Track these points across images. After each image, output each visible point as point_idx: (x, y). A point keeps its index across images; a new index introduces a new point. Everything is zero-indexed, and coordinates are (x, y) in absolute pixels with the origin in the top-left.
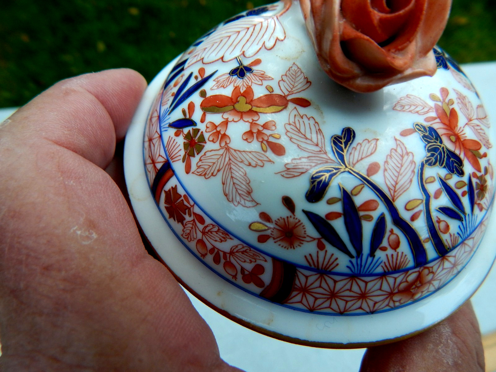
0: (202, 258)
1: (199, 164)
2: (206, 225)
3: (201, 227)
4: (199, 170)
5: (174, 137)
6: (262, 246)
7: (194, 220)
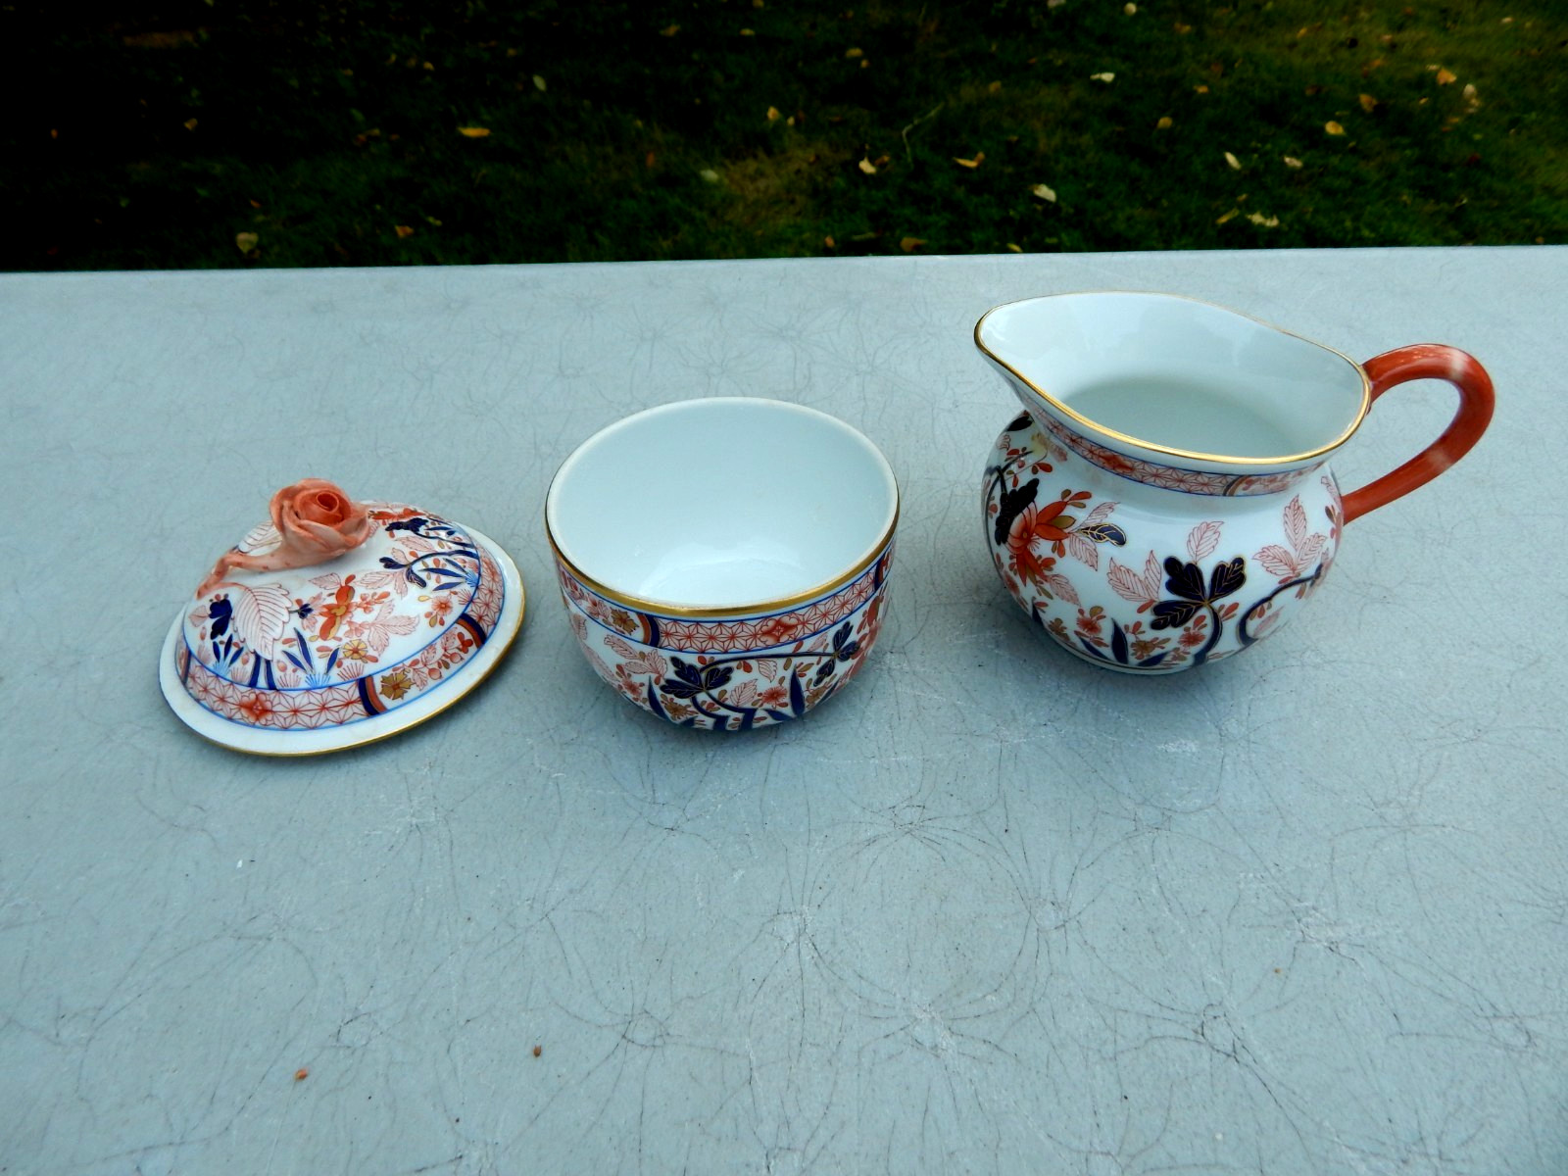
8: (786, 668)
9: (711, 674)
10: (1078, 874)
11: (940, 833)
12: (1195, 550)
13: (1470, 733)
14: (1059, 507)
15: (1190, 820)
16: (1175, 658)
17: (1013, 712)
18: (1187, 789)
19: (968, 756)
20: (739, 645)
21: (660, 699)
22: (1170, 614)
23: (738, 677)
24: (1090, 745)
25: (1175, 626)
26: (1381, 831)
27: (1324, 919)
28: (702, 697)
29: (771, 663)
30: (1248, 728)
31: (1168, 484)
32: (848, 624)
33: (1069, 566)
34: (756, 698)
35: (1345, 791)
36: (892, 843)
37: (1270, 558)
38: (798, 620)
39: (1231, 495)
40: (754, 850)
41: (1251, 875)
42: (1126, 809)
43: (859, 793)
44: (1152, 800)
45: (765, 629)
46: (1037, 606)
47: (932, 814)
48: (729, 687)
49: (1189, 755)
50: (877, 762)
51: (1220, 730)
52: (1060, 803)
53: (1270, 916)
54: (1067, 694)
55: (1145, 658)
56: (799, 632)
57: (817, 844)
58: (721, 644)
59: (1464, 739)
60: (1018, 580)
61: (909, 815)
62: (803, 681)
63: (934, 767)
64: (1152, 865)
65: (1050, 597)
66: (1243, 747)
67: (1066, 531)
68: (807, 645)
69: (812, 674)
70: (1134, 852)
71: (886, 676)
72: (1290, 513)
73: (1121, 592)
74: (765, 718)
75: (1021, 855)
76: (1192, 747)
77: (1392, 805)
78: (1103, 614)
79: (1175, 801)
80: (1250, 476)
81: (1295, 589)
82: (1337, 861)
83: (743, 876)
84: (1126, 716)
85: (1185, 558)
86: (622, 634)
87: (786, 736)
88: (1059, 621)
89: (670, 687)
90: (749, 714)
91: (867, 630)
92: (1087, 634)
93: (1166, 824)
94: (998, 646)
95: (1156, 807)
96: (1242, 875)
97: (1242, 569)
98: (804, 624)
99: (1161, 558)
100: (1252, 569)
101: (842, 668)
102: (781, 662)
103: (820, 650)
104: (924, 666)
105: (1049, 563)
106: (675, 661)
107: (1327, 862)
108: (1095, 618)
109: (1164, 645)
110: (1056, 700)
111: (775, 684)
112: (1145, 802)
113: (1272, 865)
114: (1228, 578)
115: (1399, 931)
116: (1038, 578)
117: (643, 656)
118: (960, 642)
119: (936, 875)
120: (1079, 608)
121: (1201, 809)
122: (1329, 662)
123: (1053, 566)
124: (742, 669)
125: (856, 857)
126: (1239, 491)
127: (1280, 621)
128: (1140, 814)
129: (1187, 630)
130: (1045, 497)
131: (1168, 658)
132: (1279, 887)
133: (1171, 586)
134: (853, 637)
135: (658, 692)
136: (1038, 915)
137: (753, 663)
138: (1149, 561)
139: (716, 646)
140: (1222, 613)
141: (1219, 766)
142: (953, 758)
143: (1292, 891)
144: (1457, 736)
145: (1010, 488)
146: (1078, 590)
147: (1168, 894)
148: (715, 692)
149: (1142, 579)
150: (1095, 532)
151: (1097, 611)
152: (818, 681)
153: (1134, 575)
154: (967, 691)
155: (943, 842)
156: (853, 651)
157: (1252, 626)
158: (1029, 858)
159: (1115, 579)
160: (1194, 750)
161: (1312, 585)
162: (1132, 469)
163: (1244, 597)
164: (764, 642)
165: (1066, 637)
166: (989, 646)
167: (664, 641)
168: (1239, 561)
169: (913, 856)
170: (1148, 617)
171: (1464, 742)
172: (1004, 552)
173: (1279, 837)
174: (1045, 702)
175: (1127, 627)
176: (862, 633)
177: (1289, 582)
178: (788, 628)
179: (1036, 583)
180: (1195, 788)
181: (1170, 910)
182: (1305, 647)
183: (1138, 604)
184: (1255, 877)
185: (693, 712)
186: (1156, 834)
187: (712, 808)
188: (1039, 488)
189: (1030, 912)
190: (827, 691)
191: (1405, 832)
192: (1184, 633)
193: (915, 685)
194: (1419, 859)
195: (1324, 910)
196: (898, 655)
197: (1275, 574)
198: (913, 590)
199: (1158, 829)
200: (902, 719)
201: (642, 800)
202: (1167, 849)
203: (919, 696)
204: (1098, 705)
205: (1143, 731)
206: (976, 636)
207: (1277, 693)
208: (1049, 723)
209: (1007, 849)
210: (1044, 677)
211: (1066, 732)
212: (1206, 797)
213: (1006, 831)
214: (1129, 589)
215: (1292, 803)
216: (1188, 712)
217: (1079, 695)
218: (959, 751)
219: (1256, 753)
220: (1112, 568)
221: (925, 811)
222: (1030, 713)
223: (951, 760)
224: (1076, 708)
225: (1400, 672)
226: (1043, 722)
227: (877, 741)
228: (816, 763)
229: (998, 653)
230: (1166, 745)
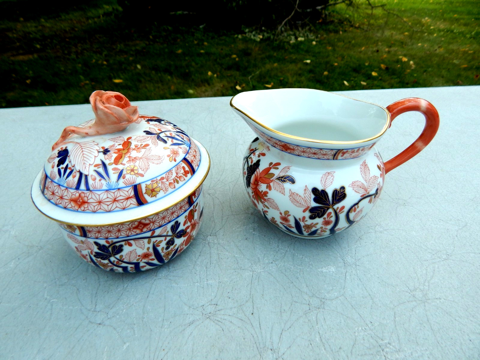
0: (176, 189)
1: (142, 170)
2: (165, 177)
3: (165, 180)
4: (145, 170)
5: (125, 180)
6: (178, 161)
7: (162, 182)
8: (149, 243)
9: (114, 248)
10: (284, 333)
11: (223, 317)
12: (324, 184)
13: (444, 257)
14: (268, 170)
15: (333, 303)
16: (322, 231)
17: (259, 258)
18: (331, 288)
19: (238, 279)
20: (123, 234)
21: (96, 261)
22: (316, 212)
23: (126, 249)
24: (290, 271)
25: (319, 217)
26: (414, 303)
27: (394, 349)
28: (112, 259)
29: (141, 241)
30: (355, 260)
31: (310, 155)
32: (177, 222)
33: (273, 194)
34: (138, 257)
35: (397, 285)
36: (200, 324)
37: (356, 186)
38: (150, 221)
39: (337, 159)
40: (136, 332)
41: (360, 328)
42: (305, 300)
43: (189, 300)
44: (316, 295)
45: (134, 226)
46: (265, 212)
47: (219, 307)
48: (123, 253)
49: (331, 273)
50: (198, 284)
51: (344, 261)
52: (277, 299)
53: (370, 349)
54: (281, 249)
55: (310, 232)
56: (152, 226)
57: (166, 327)
58: (115, 234)
59: (443, 259)
60: (256, 202)
61: (210, 309)
62: (159, 249)
63: (223, 285)
64: (317, 327)
65: (268, 208)
66: (354, 268)
67: (271, 179)
68: (157, 232)
69: (163, 245)
70: (309, 320)
71: (207, 246)
72: (363, 167)
73: (295, 204)
74: (145, 266)
75: (258, 326)
76: (333, 269)
77: (417, 291)
78: (289, 214)
79: (326, 294)
80: (343, 150)
81: (368, 199)
82: (397, 319)
83: (128, 346)
84: (306, 257)
85: (320, 188)
86: (72, 233)
87: (160, 275)
88: (273, 218)
89: (97, 255)
90: (137, 265)
91: (189, 224)
92: (285, 223)
93: (323, 306)
94: (254, 231)
95: (318, 298)
96: (356, 329)
97: (344, 191)
98: (153, 222)
99: (310, 189)
100: (348, 191)
101: (178, 242)
102: (146, 241)
103: (165, 234)
104: (223, 241)
105: (266, 193)
106: (96, 243)
107: (393, 319)
108: (286, 216)
109: (316, 226)
110: (277, 252)
111: (145, 251)
112: (313, 296)
113: (369, 322)
114: (339, 195)
115: (428, 352)
116: (263, 200)
117: (82, 242)
118: (239, 230)
119: (219, 338)
120: (280, 212)
121: (337, 297)
122: (386, 230)
123: (268, 195)
124: (127, 245)
125: (183, 332)
126: (340, 157)
127: (363, 214)
128: (311, 302)
129: (324, 219)
130: (263, 166)
131: (319, 232)
132: (373, 334)
133: (315, 200)
134: (181, 227)
135: (94, 258)
136: (264, 357)
137: (132, 242)
138: (305, 190)
139: (112, 235)
140: (338, 211)
141: (344, 277)
142: (232, 280)
143: (379, 335)
144: (440, 258)
145: (250, 164)
146: (278, 204)
147: (323, 341)
148: (118, 256)
149: (303, 197)
150: (282, 179)
151: (287, 212)
152: (167, 248)
153: (300, 196)
154: (240, 250)
155: (224, 321)
156: (183, 233)
157: (352, 216)
158: (261, 327)
159: (292, 198)
160: (334, 270)
161: (375, 197)
162: (294, 150)
163: (347, 203)
164: (135, 232)
165: (277, 224)
166: (251, 231)
167: (89, 235)
168: (343, 188)
169: (209, 330)
170: (307, 214)
171: (443, 261)
172: (250, 190)
173: (371, 308)
174: (272, 253)
175: (300, 219)
176: (186, 226)
177: (365, 196)
178: (145, 225)
179: (262, 202)
180: (335, 288)
181: (325, 349)
182: (376, 224)
183: (303, 209)
184: (362, 329)
185: (111, 266)
186: (318, 311)
187: (121, 312)
188: (261, 163)
189: (261, 355)
190: (173, 252)
191: (424, 303)
193: (219, 249)
194: (432, 315)
195: (394, 344)
196: (213, 237)
197: (359, 193)
198: (222, 210)
199: (319, 308)
200: (211, 264)
201: (89, 310)
202: (323, 318)
203: (220, 253)
204: (294, 253)
205: (313, 263)
206: (246, 227)
207: (366, 244)
208: (273, 262)
209: (252, 323)
210: (272, 242)
211: (280, 265)
212: (339, 292)
213: (252, 314)
214: (298, 202)
215: (376, 292)
216: (331, 254)
217: (286, 249)
218: (234, 277)
219: (359, 270)
220: (291, 194)
221: (217, 306)
222: (266, 258)
223: (231, 281)
224: (285, 255)
225: (414, 233)
226: (271, 262)
227: (200, 275)
228: (172, 287)
229: (254, 234)
230: (322, 269)
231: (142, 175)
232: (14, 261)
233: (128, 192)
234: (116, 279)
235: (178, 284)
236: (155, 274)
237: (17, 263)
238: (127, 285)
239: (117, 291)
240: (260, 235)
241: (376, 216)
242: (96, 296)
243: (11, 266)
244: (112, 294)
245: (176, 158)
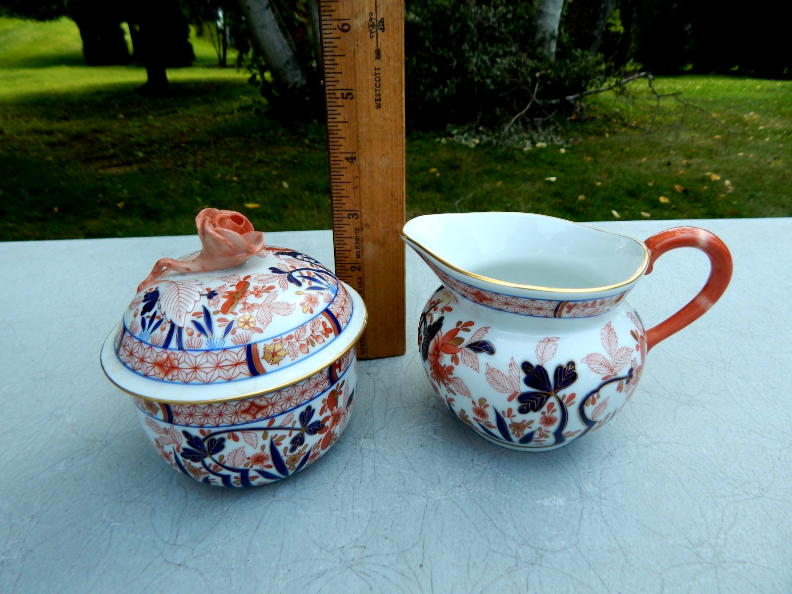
0: (309, 354)
1: (262, 323)
2: (294, 335)
3: (294, 340)
4: (265, 324)
5: (235, 336)
6: (315, 313)
7: (289, 342)
8: (265, 438)
9: (212, 442)
11: (372, 568)
12: (541, 356)
13: (756, 492)
14: (454, 332)
15: (556, 557)
16: (541, 436)
17: (439, 478)
18: (556, 533)
19: (403, 508)
20: (226, 420)
21: (183, 463)
22: (529, 402)
23: (230, 445)
24: (489, 500)
25: (535, 410)
26: (698, 566)
28: (208, 461)
29: (253, 434)
30: (600, 488)
31: (517, 310)
32: (309, 408)
33: (462, 371)
34: (246, 461)
35: (670, 535)
36: (335, 576)
37: (593, 362)
38: (268, 402)
39: (560, 317)
40: (234, 581)
42: (510, 549)
43: (321, 536)
44: (530, 542)
45: (243, 408)
46: (451, 400)
47: (369, 552)
48: (225, 452)
49: (558, 507)
50: (339, 513)
51: (581, 489)
52: (463, 544)
54: (477, 465)
55: (522, 436)
56: (270, 411)
57: (280, 577)
58: (214, 420)
59: (753, 496)
60: (436, 383)
61: (353, 553)
62: (280, 449)
63: (378, 517)
65: (455, 394)
67: (459, 347)
68: (278, 422)
69: (286, 443)
70: (514, 583)
71: (358, 453)
72: (605, 333)
73: (495, 386)
74: (257, 477)
75: (429, 586)
76: (561, 502)
77: (705, 546)
78: (487, 403)
79: (546, 542)
80: (568, 302)
81: (615, 385)
82: (666, 591)
84: (516, 480)
85: (535, 362)
86: (152, 415)
87: (281, 495)
88: (463, 411)
89: (186, 453)
90: (244, 473)
91: (328, 413)
92: (481, 419)
93: (539, 561)
94: (435, 433)
95: (532, 547)
97: (574, 369)
98: (273, 405)
99: (519, 361)
100: (580, 369)
101: (311, 440)
102: (260, 434)
103: (290, 425)
104: (384, 447)
105: (450, 369)
106: (186, 434)
108: (482, 407)
109: (530, 426)
110: (470, 469)
111: (258, 451)
112: (525, 543)
114: (565, 375)
116: (446, 381)
117: (166, 431)
118: (411, 431)
120: (472, 400)
122: (655, 443)
123: (453, 372)
124: (232, 439)
125: (307, 587)
126: (564, 314)
127: (610, 409)
128: (520, 553)
129: (543, 413)
130: (446, 329)
131: (536, 436)
133: (527, 381)
134: (316, 417)
135: (181, 458)
137: (239, 434)
138: (511, 364)
139: (210, 421)
140: (565, 401)
141: (579, 515)
142: (393, 510)
144: (747, 494)
145: (428, 323)
146: (469, 387)
148: (216, 457)
149: (508, 377)
150: (476, 347)
151: (482, 401)
152: (293, 450)
153: (502, 375)
154: (410, 463)
155: (374, 575)
156: (318, 428)
157: (589, 410)
158: (434, 589)
159: (490, 377)
160: (562, 504)
161: (628, 382)
162: (491, 300)
163: (579, 389)
164: (245, 419)
165: (469, 422)
166: (430, 433)
167: (176, 419)
168: (572, 364)
169: (349, 587)
170: (515, 405)
171: (753, 499)
172: (428, 365)
173: (622, 571)
174: (461, 470)
175: (503, 412)
176: (324, 415)
177: (609, 379)
178: (261, 408)
179: (445, 384)
180: (561, 533)
182: (639, 433)
183: (507, 395)
185: (205, 473)
186: (531, 568)
187: (213, 548)
188: (444, 322)
190: (302, 457)
191: (716, 567)
192: (542, 416)
193: (376, 459)
194: (729, 590)
196: (369, 440)
197: (599, 373)
198: (387, 399)
199: (532, 564)
200: (362, 482)
201: (167, 543)
202: (538, 580)
203: (377, 466)
204: (498, 472)
205: (527, 490)
206: (422, 427)
207: (620, 464)
208: (462, 485)
209: (419, 581)
210: (463, 453)
211: (473, 491)
212: (569, 539)
213: (421, 566)
214: (500, 384)
215: (631, 545)
216: (558, 477)
217: (485, 465)
218: (397, 505)
219: (605, 506)
220: (488, 370)
221: (365, 550)
222: (451, 478)
223: (390, 512)
224: (483, 474)
225: (704, 450)
226: (458, 484)
227: (342, 498)
228: (296, 514)
229: (435, 438)
230: (543, 501)
231: (260, 331)
232: (64, 461)
233: (237, 354)
234: (212, 498)
235: (306, 511)
236: (273, 493)
237: (70, 465)
238: (227, 507)
239: (212, 516)
240: (444, 441)
241: (639, 420)
242: (178, 522)
243: (60, 468)
244: (203, 519)
245: (314, 309)
